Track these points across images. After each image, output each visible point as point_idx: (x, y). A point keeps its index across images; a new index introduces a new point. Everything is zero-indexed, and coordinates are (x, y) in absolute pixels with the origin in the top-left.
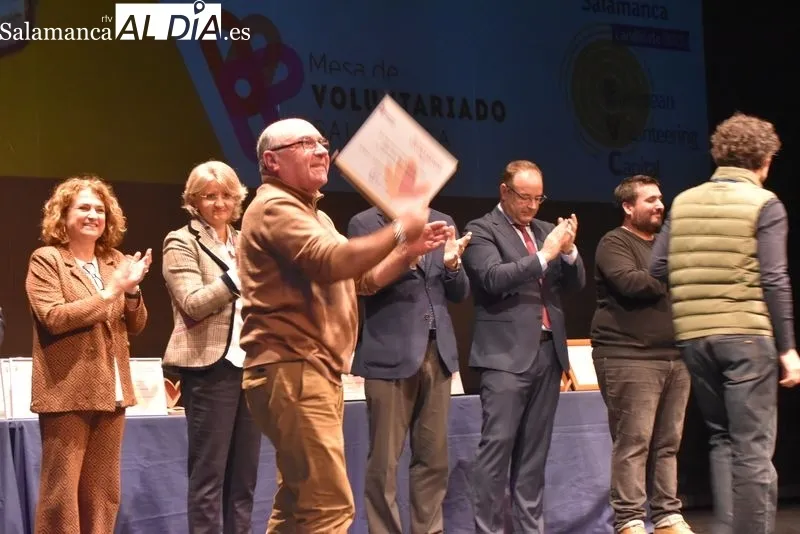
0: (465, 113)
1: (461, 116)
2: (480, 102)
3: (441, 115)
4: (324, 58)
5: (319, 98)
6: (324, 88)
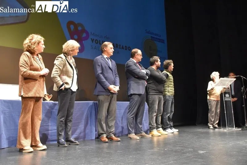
0: (123, 48)
1: (122, 49)
2: (126, 46)
3: (118, 48)
4: (94, 33)
5: (93, 41)
6: (93, 39)
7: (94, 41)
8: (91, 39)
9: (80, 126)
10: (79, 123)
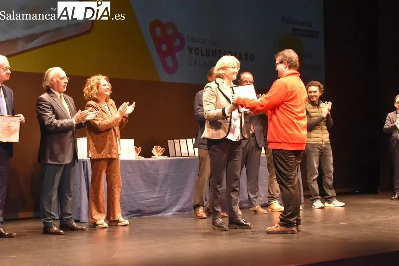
2: (246, 54)
4: (192, 37)
5: (190, 52)
6: (192, 48)
7: (193, 51)
8: (189, 48)
9: (185, 193)
10: (183, 188)
